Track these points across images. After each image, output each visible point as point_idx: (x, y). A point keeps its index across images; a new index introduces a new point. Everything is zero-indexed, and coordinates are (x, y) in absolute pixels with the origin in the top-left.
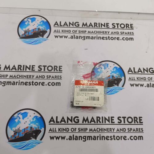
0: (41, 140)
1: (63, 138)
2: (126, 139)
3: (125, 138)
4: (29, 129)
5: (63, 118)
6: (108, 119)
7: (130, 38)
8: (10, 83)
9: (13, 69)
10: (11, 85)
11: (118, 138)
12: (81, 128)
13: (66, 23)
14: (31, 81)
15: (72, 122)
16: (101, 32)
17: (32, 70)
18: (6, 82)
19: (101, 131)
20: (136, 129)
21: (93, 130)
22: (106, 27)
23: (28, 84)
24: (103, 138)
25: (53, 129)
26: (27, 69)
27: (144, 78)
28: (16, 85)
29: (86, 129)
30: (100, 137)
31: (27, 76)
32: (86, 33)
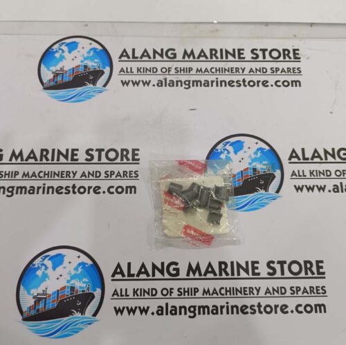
0: (95, 315)
1: (144, 311)
2: (287, 312)
3: (284, 309)
4: (67, 292)
5: (143, 266)
6: (244, 266)
7: (292, 82)
8: (24, 190)
9: (29, 157)
10: (25, 193)
11: (269, 310)
12: (184, 289)
13: (145, 51)
14: (70, 183)
15: (163, 275)
16: (225, 69)
17: (72, 159)
18: (15, 189)
19: (228, 293)
20: (310, 287)
21: (211, 292)
22: (237, 59)
23: (64, 191)
24: (235, 309)
25: (121, 290)
26: (61, 157)
27: (327, 171)
28: (38, 193)
29: (196, 290)
30: (228, 307)
31: (62, 174)
32: (191, 73)
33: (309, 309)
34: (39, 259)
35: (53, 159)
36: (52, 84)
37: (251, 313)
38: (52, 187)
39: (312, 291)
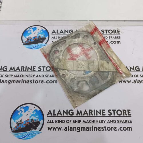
33: (125, 129)
34: (19, 108)
35: (26, 70)
36: (27, 42)
37: (102, 130)
38: (25, 81)
39: (126, 122)
